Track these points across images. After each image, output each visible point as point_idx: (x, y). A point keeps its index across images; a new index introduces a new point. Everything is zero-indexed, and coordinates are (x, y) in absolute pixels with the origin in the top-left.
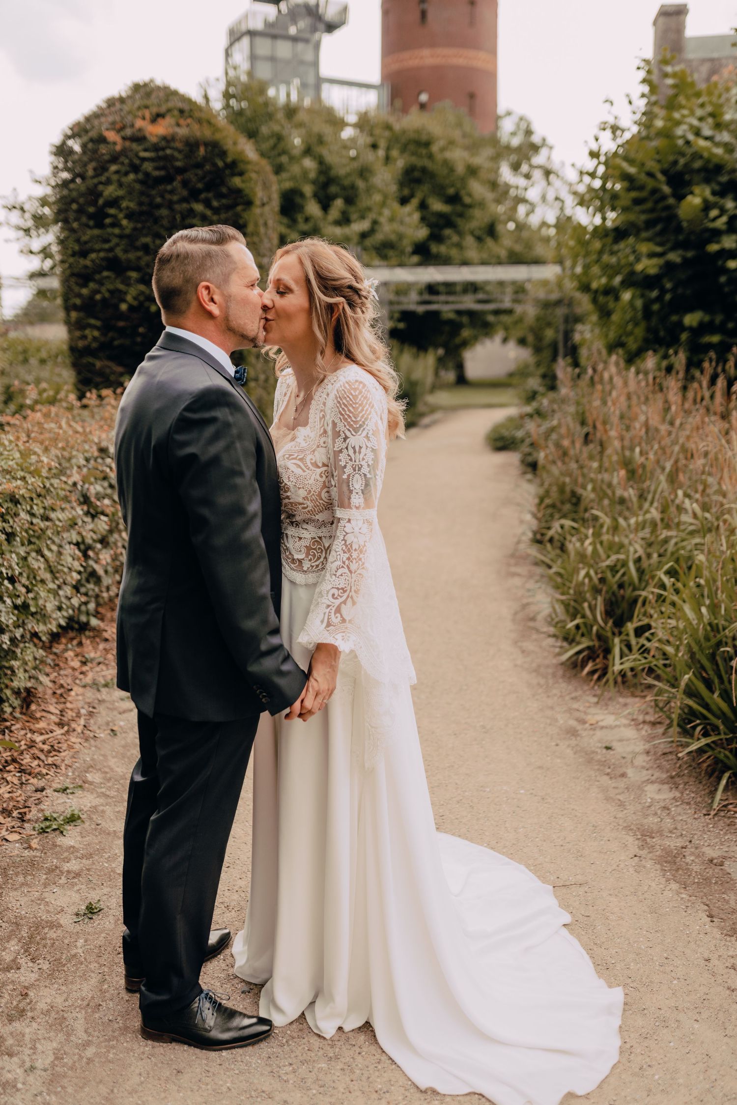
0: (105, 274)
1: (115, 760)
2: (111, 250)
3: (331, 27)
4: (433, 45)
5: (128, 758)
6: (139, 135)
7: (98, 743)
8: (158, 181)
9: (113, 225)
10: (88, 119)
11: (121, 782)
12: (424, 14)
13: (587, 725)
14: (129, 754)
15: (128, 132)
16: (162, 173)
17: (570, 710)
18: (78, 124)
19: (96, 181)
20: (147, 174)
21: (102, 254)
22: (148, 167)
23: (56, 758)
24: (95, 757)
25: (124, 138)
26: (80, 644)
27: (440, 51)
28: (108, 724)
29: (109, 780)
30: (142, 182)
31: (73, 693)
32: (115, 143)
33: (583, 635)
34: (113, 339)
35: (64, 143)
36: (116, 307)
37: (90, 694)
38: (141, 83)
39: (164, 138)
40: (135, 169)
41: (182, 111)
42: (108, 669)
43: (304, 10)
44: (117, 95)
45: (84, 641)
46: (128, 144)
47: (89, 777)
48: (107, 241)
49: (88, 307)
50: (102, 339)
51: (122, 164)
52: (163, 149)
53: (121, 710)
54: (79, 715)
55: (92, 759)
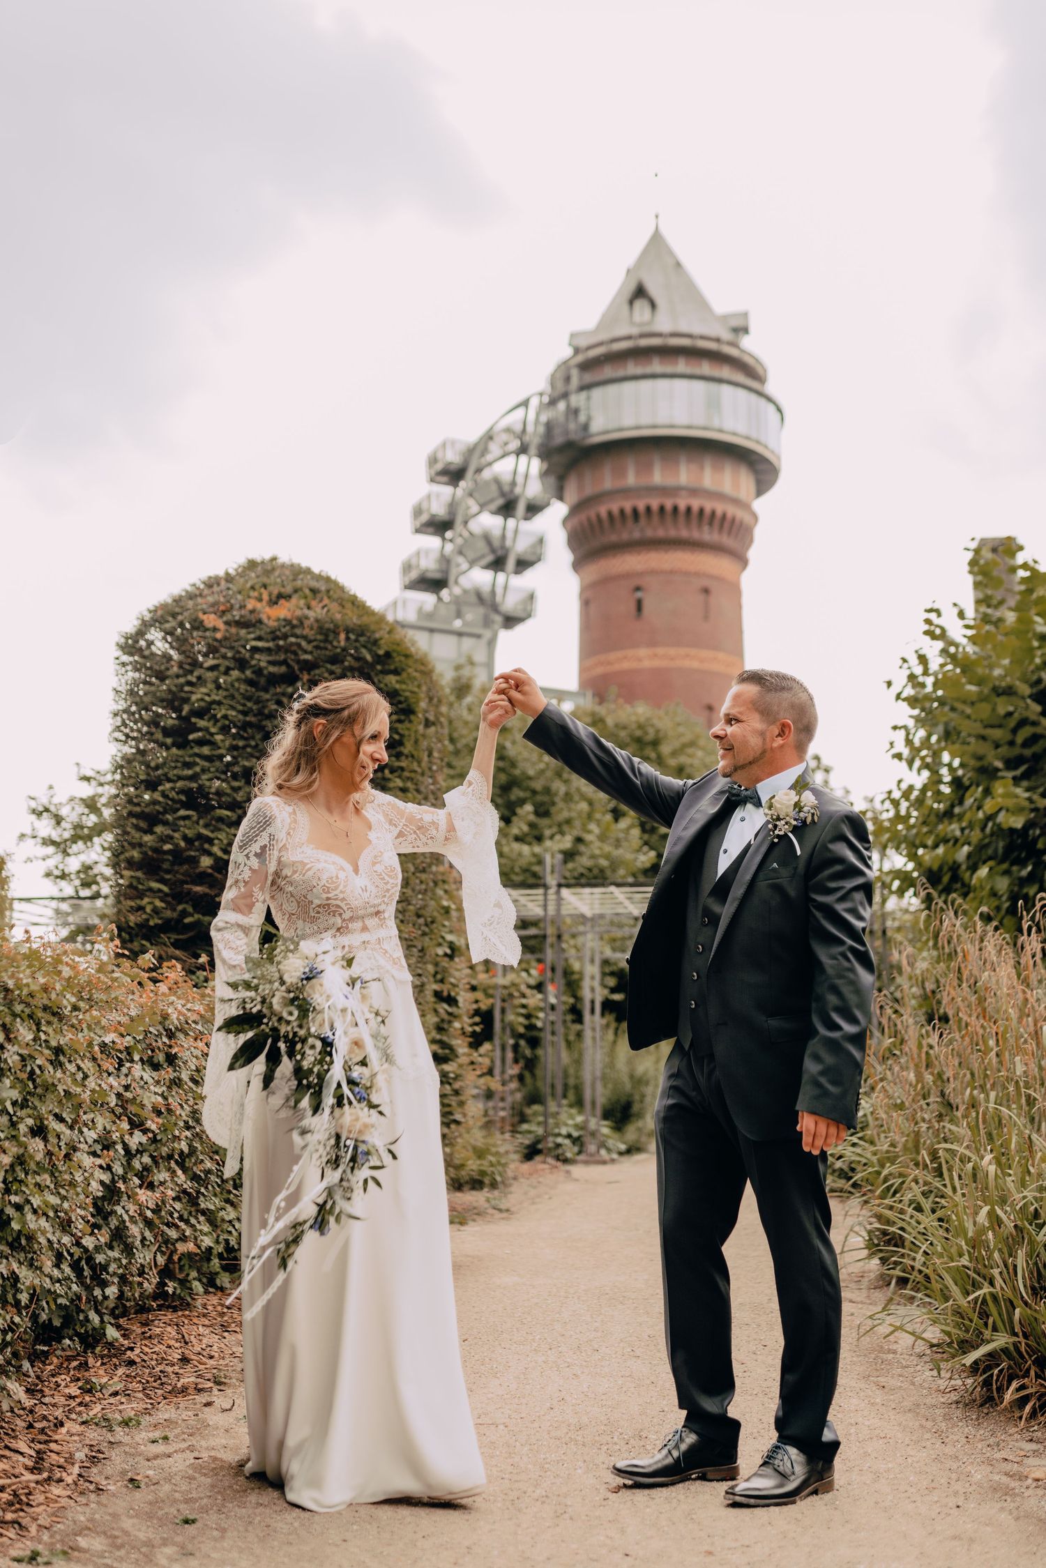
0: (182, 812)
1: (135, 1521)
2: (194, 778)
3: (511, 621)
4: (652, 643)
5: (160, 1519)
6: (253, 618)
7: (103, 1498)
8: (274, 680)
9: (200, 743)
10: (178, 601)
11: (143, 1550)
12: (639, 605)
13: (1030, 1481)
14: (160, 1513)
15: (236, 614)
16: (283, 669)
17: (990, 1462)
18: (164, 606)
19: (182, 680)
20: (259, 672)
21: (180, 784)
22: (262, 660)
23: (22, 1514)
24: (97, 1516)
25: (227, 623)
26: (84, 1366)
27: (660, 651)
28: (124, 1472)
29: (119, 1548)
30: (250, 682)
31: (64, 1430)
32: (215, 629)
33: (995, 1329)
34: (184, 914)
35: (140, 633)
36: (194, 861)
37: (93, 1435)
38: (259, 560)
39: (288, 622)
40: (242, 664)
41: (314, 591)
42: (130, 1402)
43: (474, 599)
44: (221, 573)
45: (91, 1361)
46: (233, 630)
47: (82, 1542)
48: (188, 765)
49: (150, 865)
50: (168, 914)
51: (224, 657)
52: (285, 637)
53: (151, 1455)
54: (70, 1460)
55: (91, 1520)
